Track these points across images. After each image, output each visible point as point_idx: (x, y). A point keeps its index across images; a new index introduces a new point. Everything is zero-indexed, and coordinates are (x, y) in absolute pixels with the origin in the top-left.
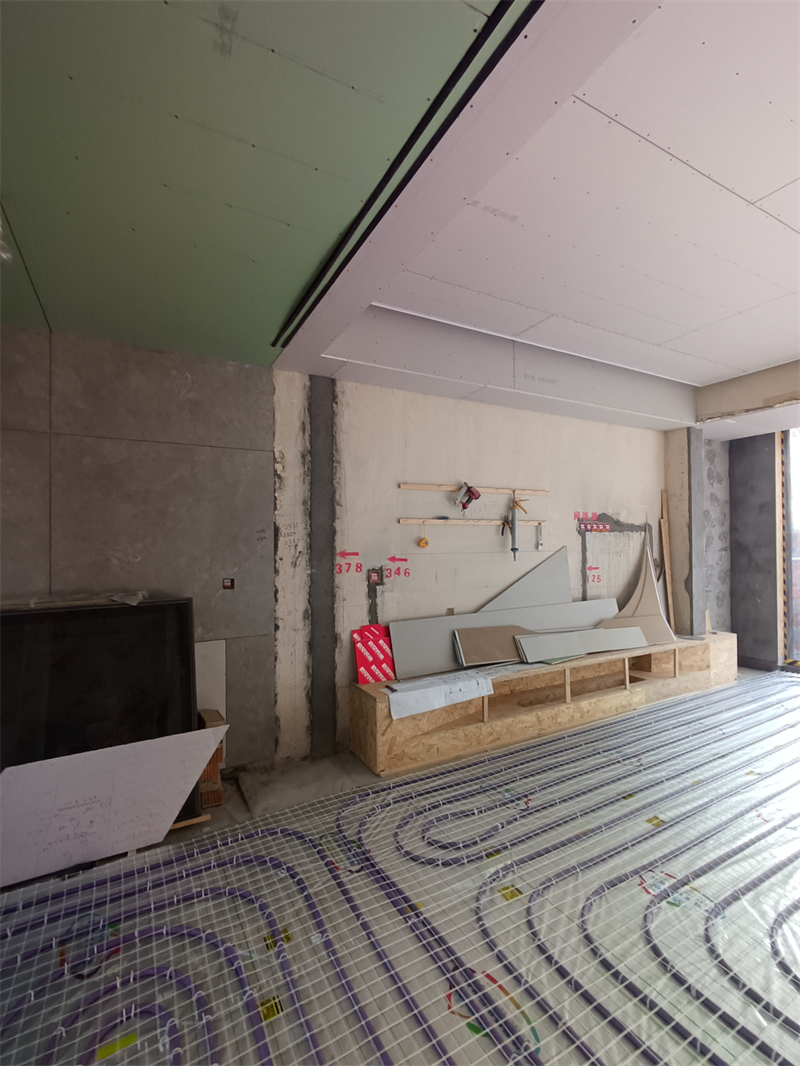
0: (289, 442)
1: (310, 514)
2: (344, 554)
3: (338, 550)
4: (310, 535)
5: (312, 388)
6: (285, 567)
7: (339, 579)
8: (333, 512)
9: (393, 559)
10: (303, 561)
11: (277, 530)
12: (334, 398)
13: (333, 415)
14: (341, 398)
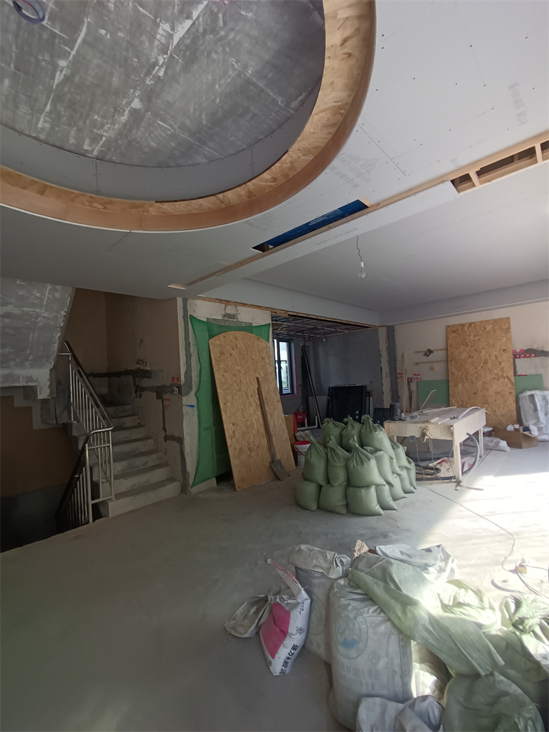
0: (383, 346)
1: (389, 363)
2: (399, 374)
3: (398, 372)
4: (390, 369)
5: (388, 330)
6: (384, 378)
7: (398, 381)
8: (396, 363)
9: (415, 375)
10: (389, 376)
11: (381, 368)
12: (394, 332)
13: (394, 335)
14: (396, 331)
